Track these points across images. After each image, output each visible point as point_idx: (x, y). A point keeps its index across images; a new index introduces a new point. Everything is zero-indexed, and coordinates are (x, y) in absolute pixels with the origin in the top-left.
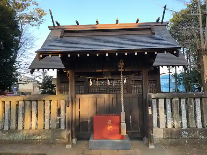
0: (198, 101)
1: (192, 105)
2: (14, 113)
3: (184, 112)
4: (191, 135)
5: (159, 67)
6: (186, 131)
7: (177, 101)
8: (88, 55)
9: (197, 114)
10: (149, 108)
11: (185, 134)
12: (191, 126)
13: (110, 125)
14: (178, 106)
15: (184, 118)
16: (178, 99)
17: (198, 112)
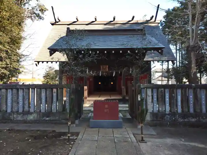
0: (179, 91)
1: (174, 94)
3: (167, 100)
4: (172, 118)
5: (150, 61)
6: (169, 114)
7: (162, 90)
9: (178, 101)
10: (139, 95)
11: (167, 118)
12: (172, 111)
13: (107, 108)
14: (162, 94)
15: (167, 105)
16: (163, 89)
17: (179, 100)
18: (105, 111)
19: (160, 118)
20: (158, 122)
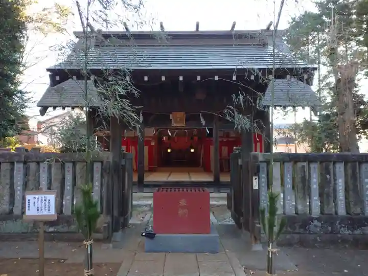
0: (340, 168)
1: (330, 175)
2: (7, 184)
3: (315, 186)
4: (326, 228)
6: (318, 219)
7: (304, 166)
8: (146, 78)
10: (254, 178)
11: (316, 226)
12: (326, 212)
13: (183, 207)
14: (305, 175)
15: (316, 198)
16: (305, 164)
17: (341, 188)
18: (181, 212)
19: (301, 227)
20: (297, 236)
